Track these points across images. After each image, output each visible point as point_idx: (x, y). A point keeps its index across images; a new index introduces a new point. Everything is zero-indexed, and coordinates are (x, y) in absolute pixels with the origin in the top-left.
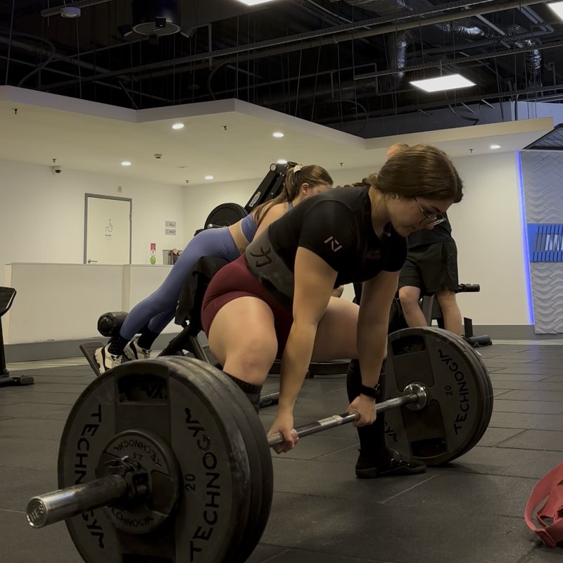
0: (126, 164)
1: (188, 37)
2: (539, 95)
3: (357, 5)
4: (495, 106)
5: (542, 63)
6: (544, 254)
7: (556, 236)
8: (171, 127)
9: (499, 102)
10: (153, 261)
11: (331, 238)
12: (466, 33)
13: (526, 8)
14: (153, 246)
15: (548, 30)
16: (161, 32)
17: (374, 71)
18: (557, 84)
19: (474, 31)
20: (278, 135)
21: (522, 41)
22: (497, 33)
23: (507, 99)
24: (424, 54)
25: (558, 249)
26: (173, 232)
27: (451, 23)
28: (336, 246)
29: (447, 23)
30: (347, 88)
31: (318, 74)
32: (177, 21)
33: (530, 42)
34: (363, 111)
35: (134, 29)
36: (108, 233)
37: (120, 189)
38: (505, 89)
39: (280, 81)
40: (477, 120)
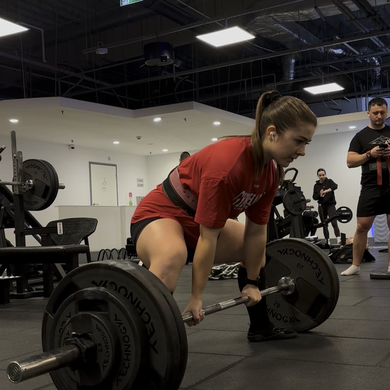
0: (116, 143)
1: (178, 66)
3: (267, 37)
4: (352, 101)
5: (381, 71)
8: (153, 120)
9: (355, 98)
10: (131, 204)
12: (334, 53)
13: (376, 38)
14: (130, 194)
15: (387, 51)
17: (274, 82)
19: (339, 51)
20: (217, 123)
21: (369, 58)
22: (354, 53)
23: (359, 96)
24: (306, 67)
26: (142, 185)
30: (255, 90)
35: (146, 63)
36: (104, 187)
37: (109, 159)
38: (359, 90)
39: (211, 86)
40: (340, 110)
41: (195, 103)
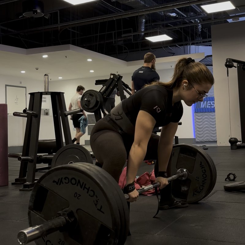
0: (23, 72)
1: (47, 18)
2: (200, 43)
3: (123, 3)
4: (182, 48)
5: (202, 29)
6: (200, 109)
7: (205, 102)
8: (42, 57)
9: (183, 46)
11: (157, 106)
12: (170, 15)
13: (195, 6)
15: (204, 15)
16: (35, 16)
17: (131, 32)
18: (208, 38)
19: (174, 15)
20: (90, 60)
21: (194, 19)
22: (183, 16)
23: (187, 45)
24: (152, 24)
25: (206, 107)
26: (45, 101)
27: (164, 11)
28: (159, 110)
29: (162, 11)
30: (120, 39)
31: (107, 33)
32: (43, 11)
33: (197, 20)
34: (127, 50)
35: (23, 14)
36: (16, 102)
37: (21, 83)
38: (186, 40)
39: (91, 36)
40: (174, 53)
41: (71, 46)
